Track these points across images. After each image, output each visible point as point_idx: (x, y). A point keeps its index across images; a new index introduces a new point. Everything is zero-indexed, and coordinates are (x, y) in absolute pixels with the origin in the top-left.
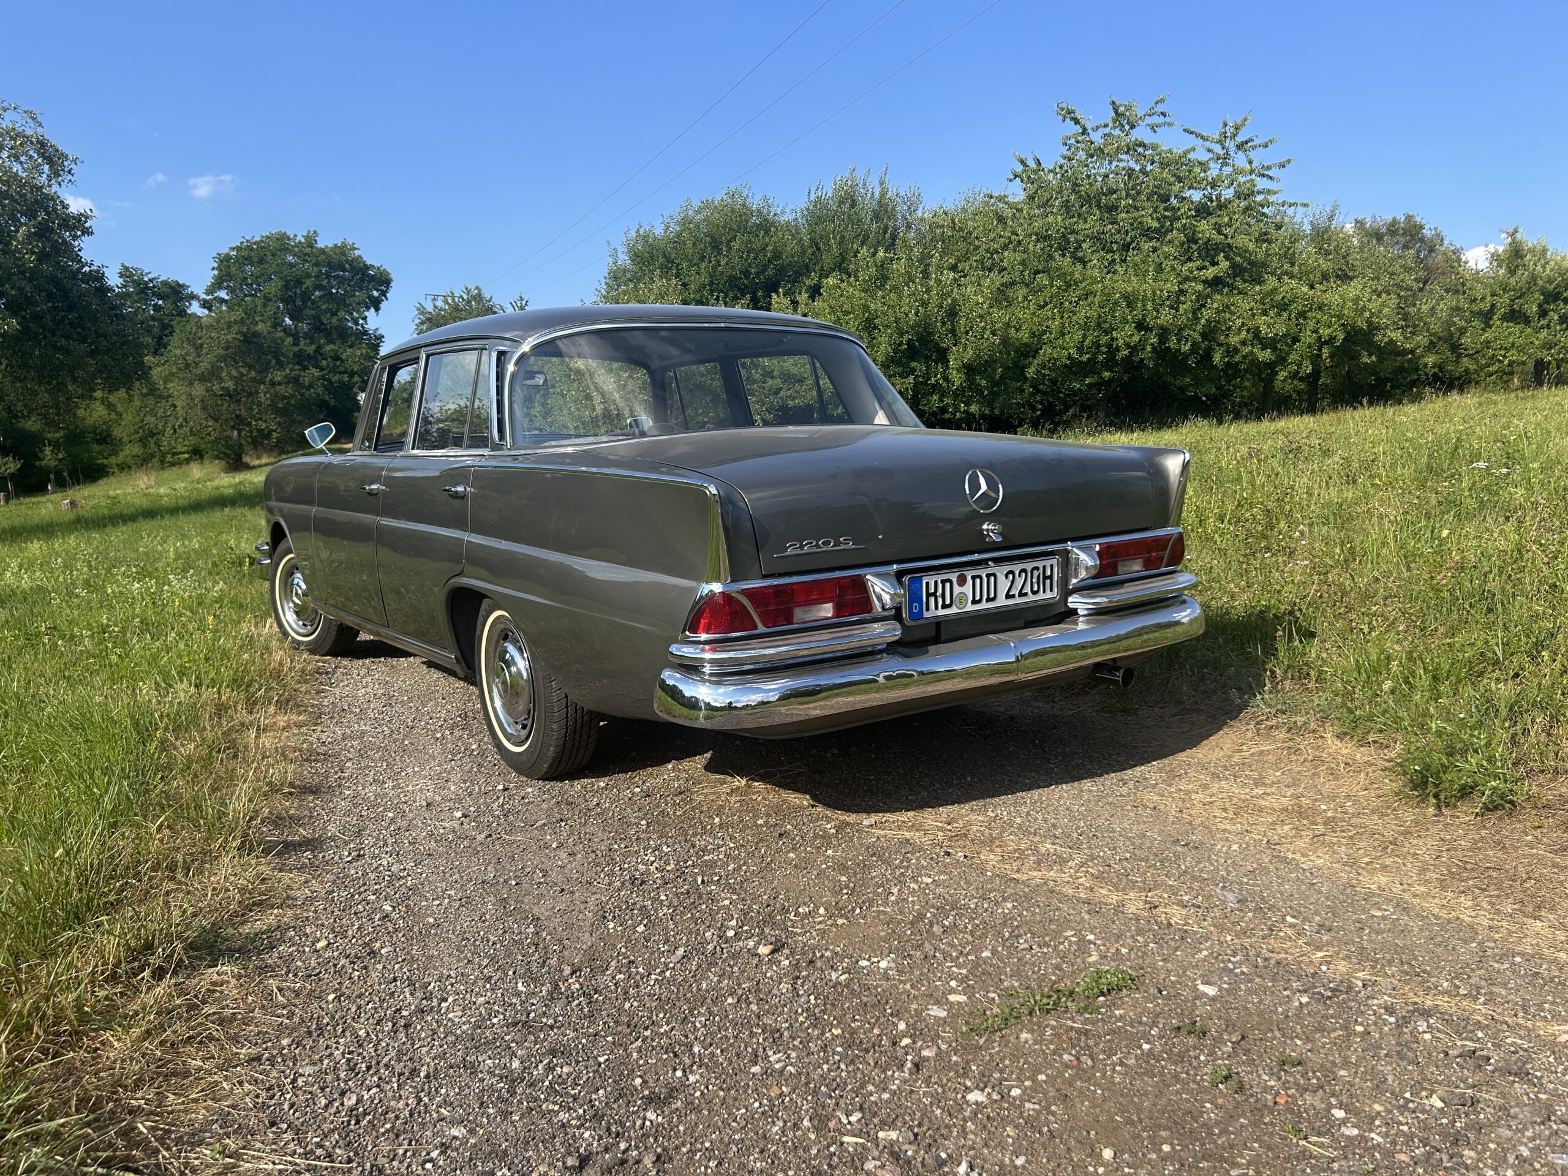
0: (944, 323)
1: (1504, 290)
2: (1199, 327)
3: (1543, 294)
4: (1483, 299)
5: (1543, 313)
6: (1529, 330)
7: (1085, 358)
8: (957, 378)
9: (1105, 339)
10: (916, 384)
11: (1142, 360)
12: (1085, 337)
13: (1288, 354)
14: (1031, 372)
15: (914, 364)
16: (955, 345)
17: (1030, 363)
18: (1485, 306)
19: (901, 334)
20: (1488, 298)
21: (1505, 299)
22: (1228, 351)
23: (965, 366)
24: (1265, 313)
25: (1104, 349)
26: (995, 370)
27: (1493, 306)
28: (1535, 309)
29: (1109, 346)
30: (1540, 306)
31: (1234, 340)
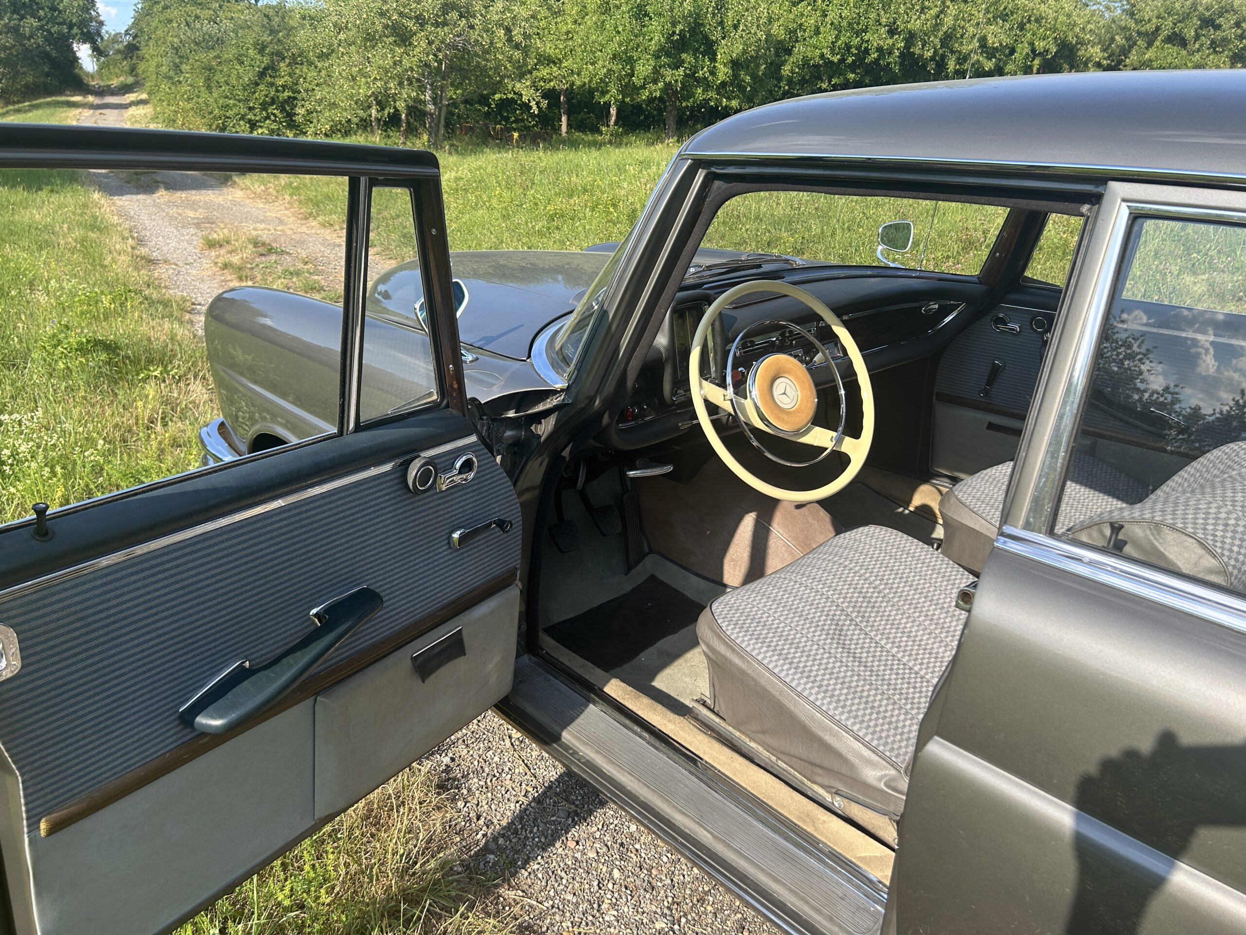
0: (714, 14)
1: (1169, 14)
2: (940, 34)
3: (1200, 19)
4: (1150, 20)
5: (1197, 37)
6: (1184, 53)
7: (836, 59)
8: (723, 72)
9: (856, 41)
10: (686, 75)
11: (888, 64)
12: (837, 37)
13: (1006, 64)
14: (786, 70)
15: (684, 56)
16: (723, 38)
17: (786, 61)
18: (1150, 27)
19: (674, 24)
20: (1154, 20)
21: (1169, 22)
22: (958, 59)
23: (732, 61)
24: (989, 22)
25: (854, 51)
26: (758, 66)
27: (1158, 29)
28: (1193, 33)
29: (858, 48)
30: (1196, 31)
31: (965, 49)
